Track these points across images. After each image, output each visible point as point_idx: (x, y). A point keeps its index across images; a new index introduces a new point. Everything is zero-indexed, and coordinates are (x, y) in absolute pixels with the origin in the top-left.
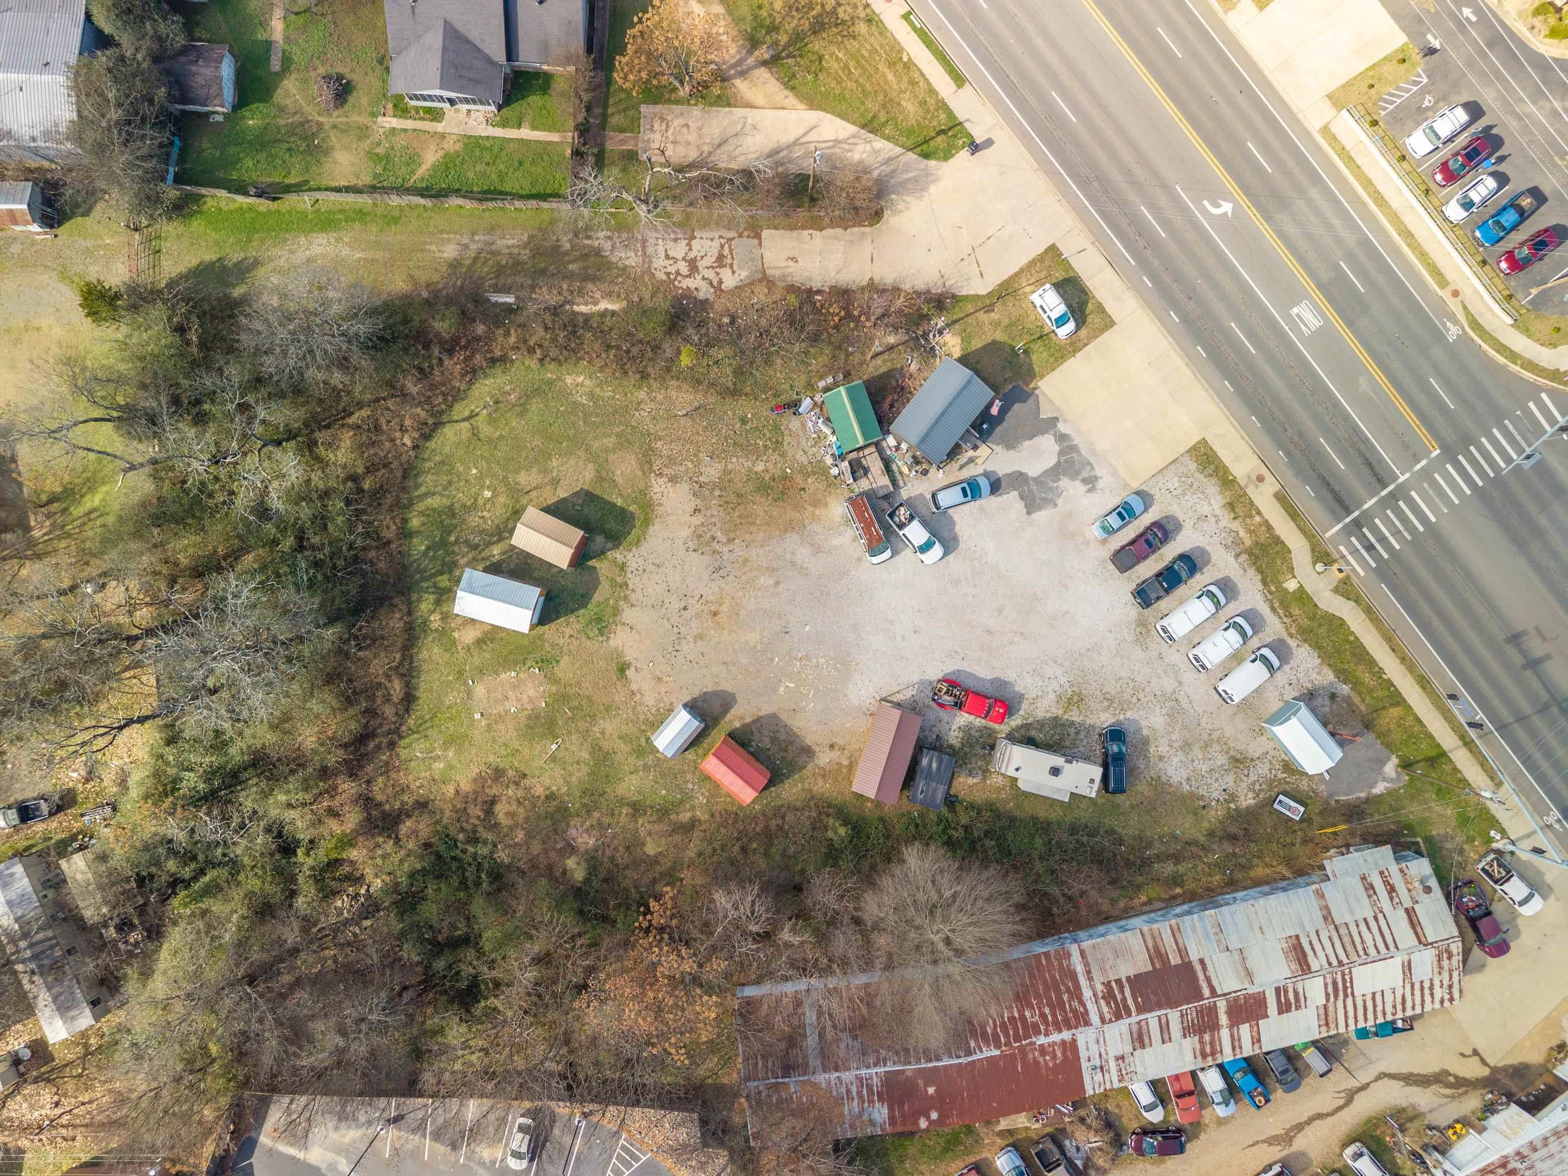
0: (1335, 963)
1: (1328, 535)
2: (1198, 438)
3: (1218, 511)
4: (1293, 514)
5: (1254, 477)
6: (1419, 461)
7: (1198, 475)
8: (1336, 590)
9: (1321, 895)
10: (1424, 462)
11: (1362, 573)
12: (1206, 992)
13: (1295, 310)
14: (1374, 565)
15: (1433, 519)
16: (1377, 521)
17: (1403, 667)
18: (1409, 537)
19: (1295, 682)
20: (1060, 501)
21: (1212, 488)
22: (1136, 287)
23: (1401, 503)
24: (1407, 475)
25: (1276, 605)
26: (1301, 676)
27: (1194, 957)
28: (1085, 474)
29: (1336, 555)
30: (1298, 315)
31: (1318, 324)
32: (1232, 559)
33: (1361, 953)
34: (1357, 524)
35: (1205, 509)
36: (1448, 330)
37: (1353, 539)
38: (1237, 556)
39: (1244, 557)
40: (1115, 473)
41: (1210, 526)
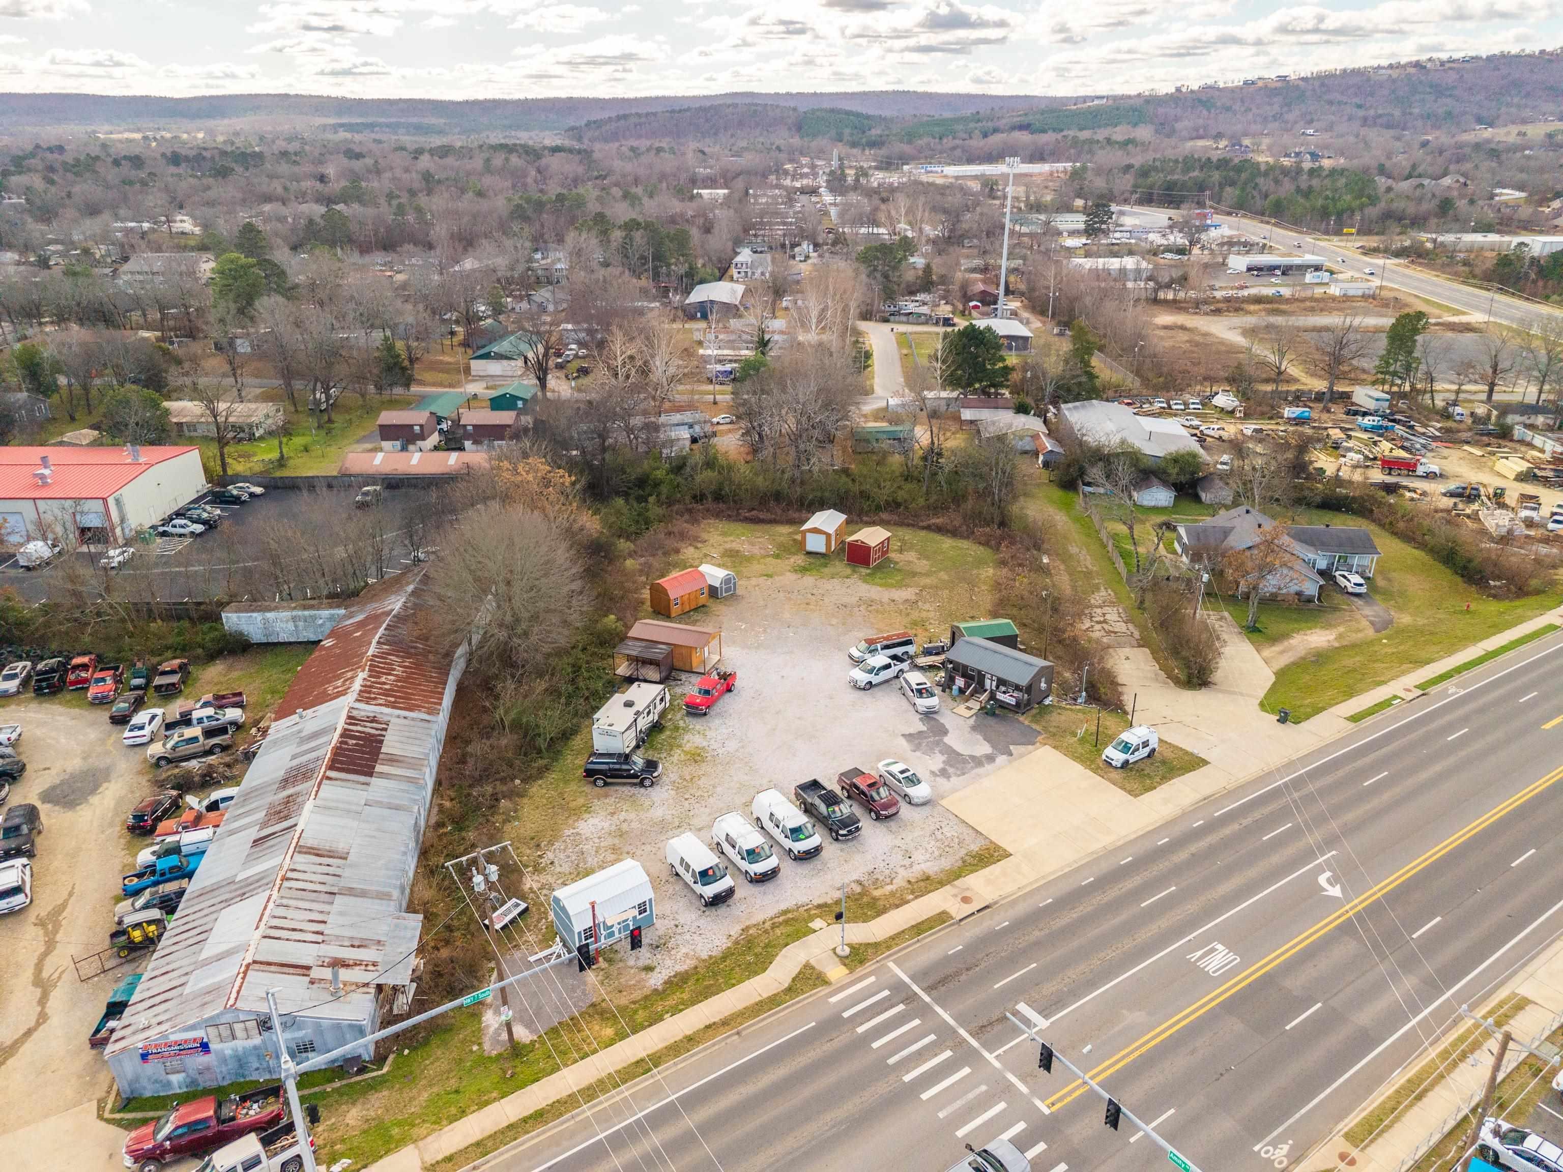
0: (290, 875)
1: (891, 965)
2: (1010, 849)
3: (916, 868)
4: (919, 929)
5: (967, 894)
6: (1023, 1079)
7: (963, 852)
8: (807, 966)
9: (383, 896)
10: (1024, 1089)
11: (833, 1000)
12: (331, 774)
13: (1220, 947)
14: (846, 1015)
15: (925, 1096)
16: (917, 1022)
17: (680, 1037)
18: (891, 1061)
19: (679, 930)
20: (918, 754)
21: (946, 863)
22: (1185, 815)
23: (948, 1053)
24: (997, 1064)
25: (790, 916)
26: (687, 937)
27: (374, 780)
28: (951, 770)
29: (860, 971)
30: (1213, 950)
31: (1210, 969)
32: (855, 877)
33: (285, 902)
34: (911, 998)
35: (918, 856)
36: (1274, 1144)
37: (886, 993)
38: (859, 883)
39: (858, 889)
40: (954, 790)
41: (897, 859)
